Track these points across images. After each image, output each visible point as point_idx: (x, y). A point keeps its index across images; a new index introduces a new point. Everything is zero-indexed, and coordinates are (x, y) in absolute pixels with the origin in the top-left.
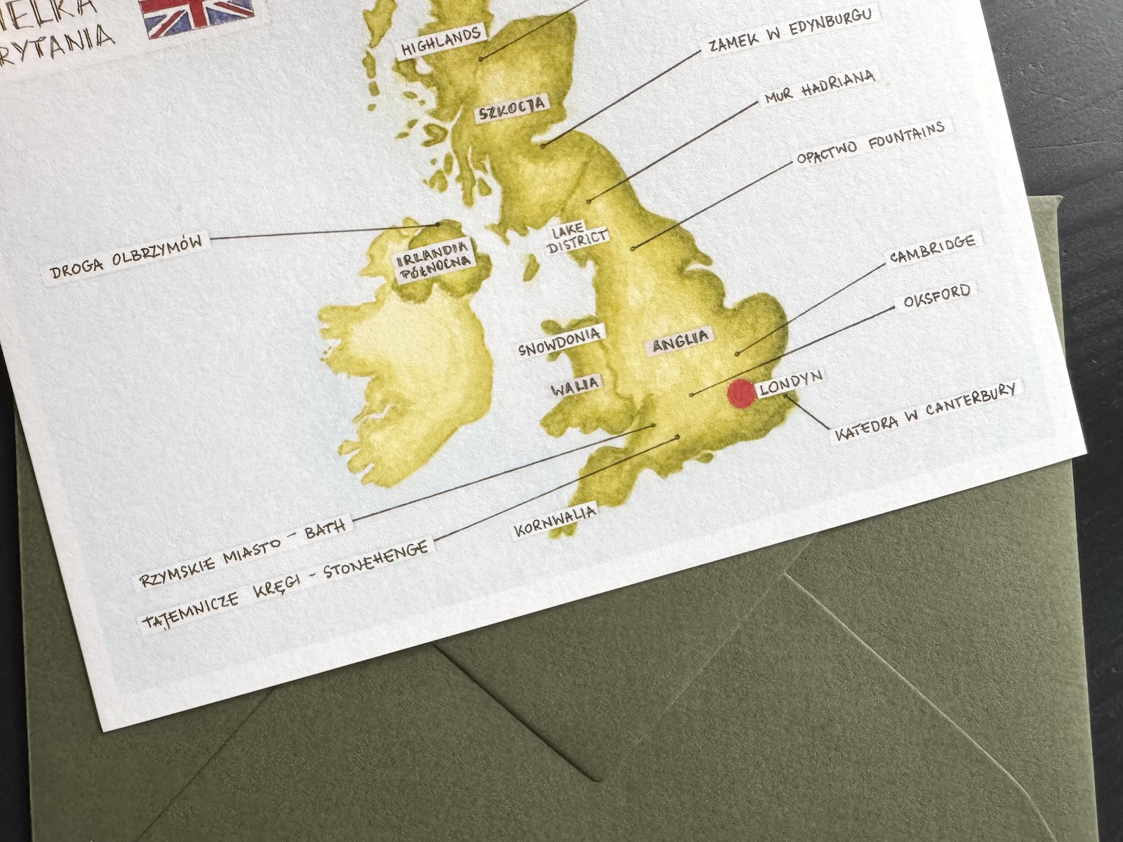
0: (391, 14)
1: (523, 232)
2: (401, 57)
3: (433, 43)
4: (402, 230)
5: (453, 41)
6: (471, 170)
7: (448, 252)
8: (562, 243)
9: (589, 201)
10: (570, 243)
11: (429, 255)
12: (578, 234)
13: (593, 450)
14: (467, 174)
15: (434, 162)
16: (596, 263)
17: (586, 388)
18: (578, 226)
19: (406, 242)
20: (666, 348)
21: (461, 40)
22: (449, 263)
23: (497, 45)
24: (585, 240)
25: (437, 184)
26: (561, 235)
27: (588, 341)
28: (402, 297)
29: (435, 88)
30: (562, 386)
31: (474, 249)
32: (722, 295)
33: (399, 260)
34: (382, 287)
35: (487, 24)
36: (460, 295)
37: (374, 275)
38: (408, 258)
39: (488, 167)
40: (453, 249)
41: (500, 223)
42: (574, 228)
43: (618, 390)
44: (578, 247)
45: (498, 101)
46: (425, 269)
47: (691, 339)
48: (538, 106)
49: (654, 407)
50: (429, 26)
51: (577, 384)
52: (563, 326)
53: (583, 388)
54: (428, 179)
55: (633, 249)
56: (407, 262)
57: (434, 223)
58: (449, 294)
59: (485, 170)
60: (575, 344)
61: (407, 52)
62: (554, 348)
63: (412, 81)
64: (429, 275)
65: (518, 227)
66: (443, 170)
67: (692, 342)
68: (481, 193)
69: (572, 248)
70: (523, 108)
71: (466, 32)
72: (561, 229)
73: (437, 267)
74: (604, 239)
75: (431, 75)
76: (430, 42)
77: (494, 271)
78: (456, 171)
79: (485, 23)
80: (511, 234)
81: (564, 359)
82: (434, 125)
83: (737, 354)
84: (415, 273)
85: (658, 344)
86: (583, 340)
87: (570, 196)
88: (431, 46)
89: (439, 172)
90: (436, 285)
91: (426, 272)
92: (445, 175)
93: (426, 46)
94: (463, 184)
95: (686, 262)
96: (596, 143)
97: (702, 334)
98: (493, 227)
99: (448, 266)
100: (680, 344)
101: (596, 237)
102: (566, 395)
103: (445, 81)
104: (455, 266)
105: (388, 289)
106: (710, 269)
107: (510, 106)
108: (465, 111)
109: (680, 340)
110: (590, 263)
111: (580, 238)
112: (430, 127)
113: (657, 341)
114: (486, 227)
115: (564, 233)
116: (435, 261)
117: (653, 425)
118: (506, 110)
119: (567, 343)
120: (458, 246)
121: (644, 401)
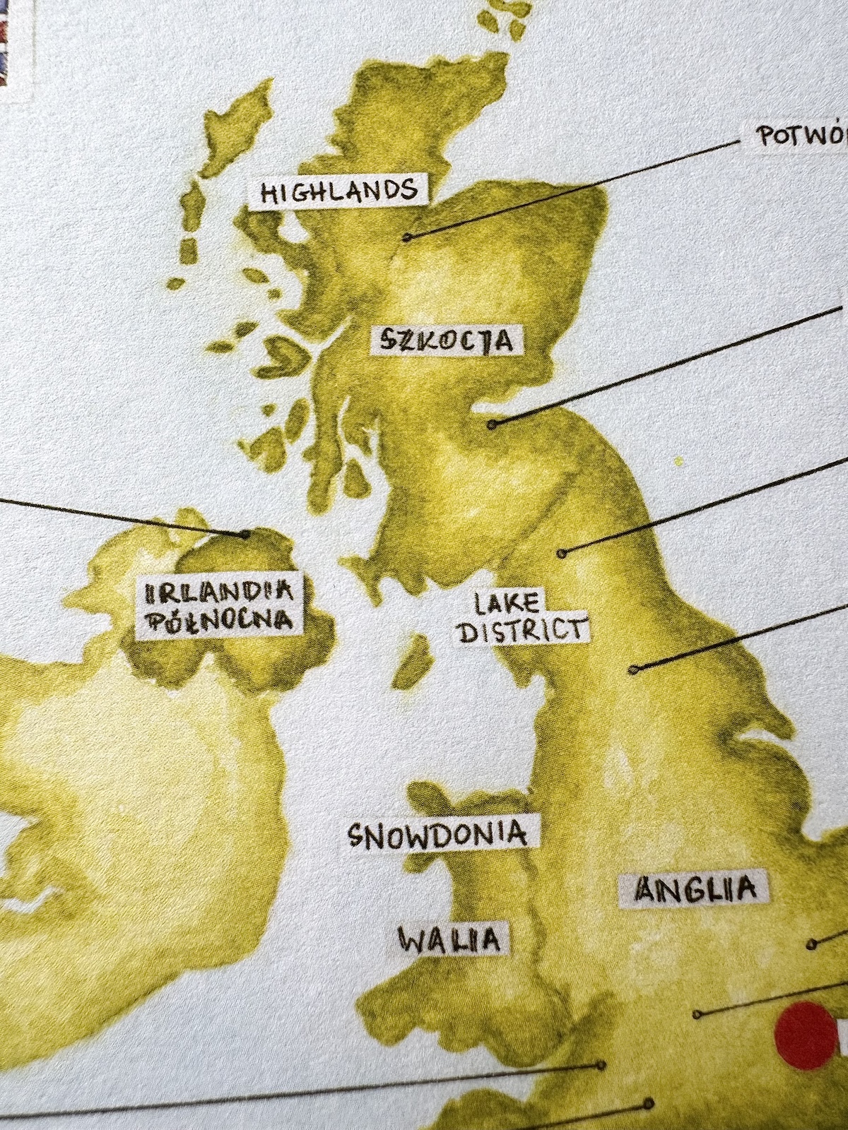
0: (256, 126)
1: (415, 588)
2: (256, 205)
3: (322, 192)
4: (172, 531)
5: (362, 195)
6: (337, 443)
7: (253, 593)
8: (489, 629)
9: (563, 554)
10: (507, 631)
11: (212, 593)
12: (524, 615)
13: (456, 1092)
14: (328, 448)
15: (268, 410)
16: (552, 684)
17: (474, 949)
18: (531, 599)
19: (172, 557)
20: (661, 897)
21: (377, 196)
22: (248, 618)
23: (446, 218)
24: (538, 631)
25: (264, 455)
26: (491, 609)
27: (499, 844)
28: (136, 666)
29: (306, 273)
30: (422, 934)
31: (307, 598)
32: (801, 807)
33: (149, 589)
34: (103, 638)
35: (434, 179)
36: (256, 690)
37: (93, 610)
38: (168, 588)
39: (374, 443)
40: (263, 592)
41: (372, 559)
42: (520, 601)
43: (544, 968)
44: (521, 640)
45: (422, 322)
46: (197, 618)
47: (719, 889)
48: (499, 345)
49: (610, 1024)
50: (322, 159)
51: (455, 934)
52: (454, 801)
53: (465, 947)
54: (248, 441)
55: (634, 670)
56: (165, 597)
57: (238, 530)
58: (233, 680)
59: (366, 448)
60: (469, 846)
61: (269, 198)
62: (424, 845)
63: (267, 250)
64: (202, 634)
65: (406, 576)
66: (283, 430)
67: (719, 897)
68: (347, 488)
69: (508, 641)
70: (468, 345)
71: (390, 185)
72: (494, 599)
73: (223, 620)
74: (578, 636)
75: (304, 247)
76: (317, 189)
77: (337, 655)
78: (308, 435)
79: (430, 175)
80: (388, 585)
81: (439, 873)
82: (286, 340)
83: (812, 945)
84: (175, 623)
85: (646, 886)
86: (490, 841)
87: (525, 534)
88: (318, 197)
89: (274, 431)
90: (209, 658)
91: (198, 626)
92: (285, 441)
93: (309, 196)
94: (316, 467)
95: (741, 722)
96: (602, 441)
97: (746, 885)
98: (356, 563)
99: (246, 622)
100: (694, 895)
101: (561, 629)
102: (426, 953)
103: (328, 263)
104: (258, 626)
105: (113, 644)
106: (785, 745)
107: (445, 336)
108: (355, 327)
109: (695, 885)
110: (538, 680)
111: (529, 625)
112: (279, 344)
113: (646, 879)
114: (342, 562)
115: (498, 607)
116: (222, 606)
117: (601, 1066)
118: (434, 341)
119: (453, 840)
120: (274, 587)
121: (594, 1004)
